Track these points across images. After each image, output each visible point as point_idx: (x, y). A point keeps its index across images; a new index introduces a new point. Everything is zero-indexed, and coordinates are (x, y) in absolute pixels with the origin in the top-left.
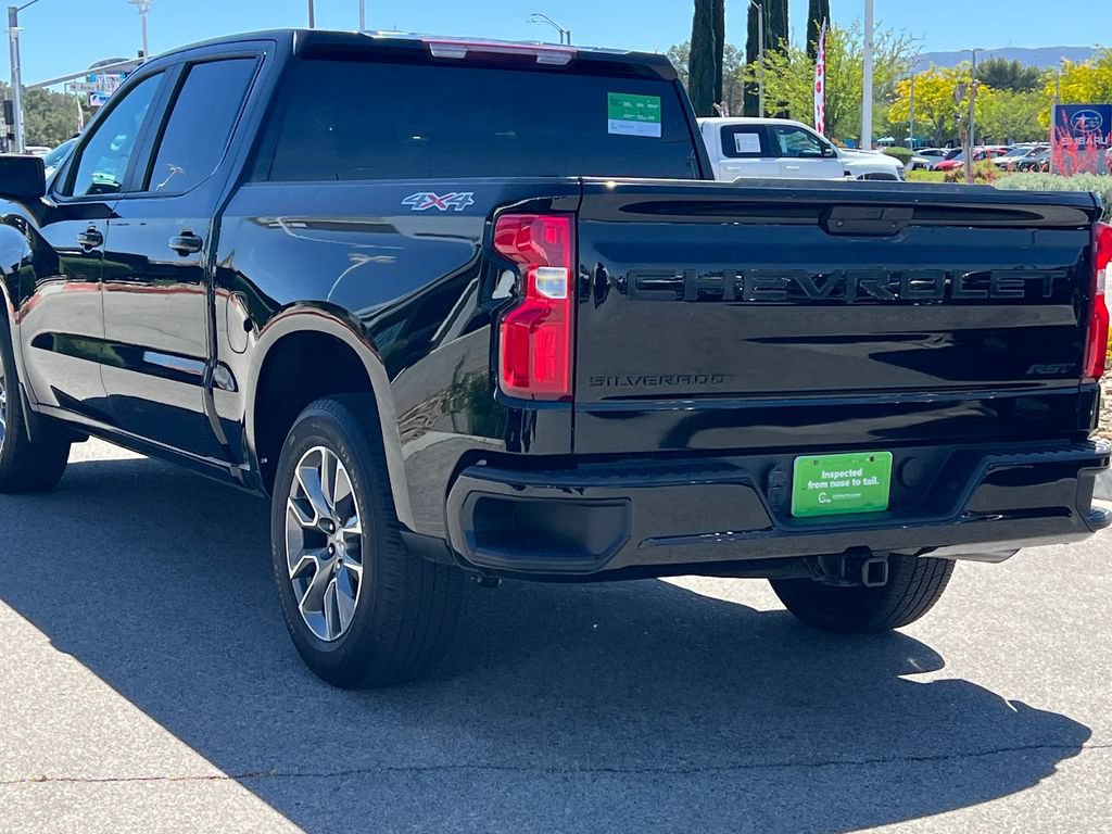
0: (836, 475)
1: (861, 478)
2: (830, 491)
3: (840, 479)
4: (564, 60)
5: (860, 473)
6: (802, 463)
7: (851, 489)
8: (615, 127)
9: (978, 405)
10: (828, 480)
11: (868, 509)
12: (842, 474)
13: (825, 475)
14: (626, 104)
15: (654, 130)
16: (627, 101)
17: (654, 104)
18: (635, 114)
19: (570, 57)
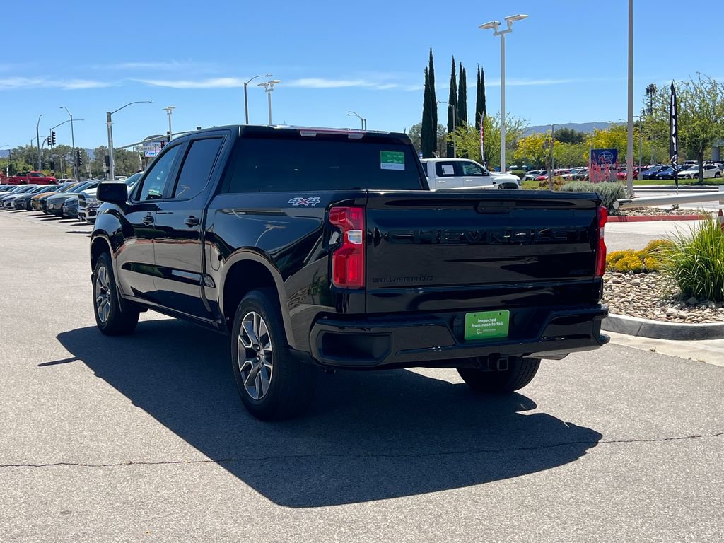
0: (485, 321)
1: (496, 322)
2: (482, 328)
3: (486, 323)
4: (361, 137)
5: (495, 320)
6: (469, 316)
7: (491, 327)
8: (384, 166)
9: (551, 289)
10: (481, 323)
11: (499, 336)
12: (487, 321)
13: (479, 321)
14: (389, 156)
15: (402, 167)
16: (389, 154)
17: (401, 155)
18: (393, 160)
19: (363, 135)
